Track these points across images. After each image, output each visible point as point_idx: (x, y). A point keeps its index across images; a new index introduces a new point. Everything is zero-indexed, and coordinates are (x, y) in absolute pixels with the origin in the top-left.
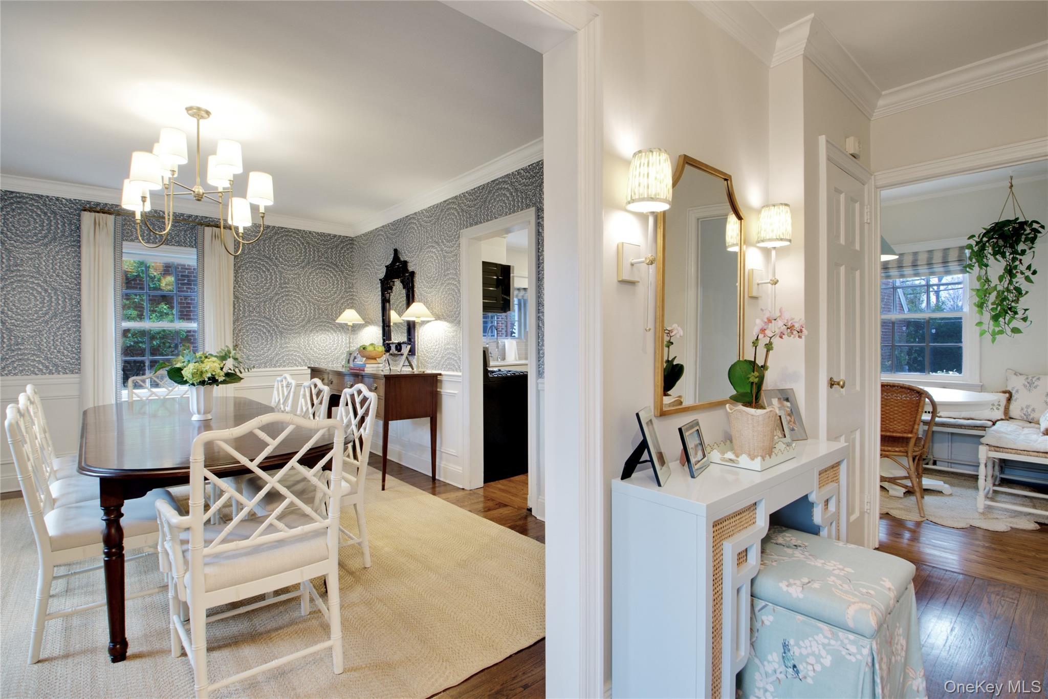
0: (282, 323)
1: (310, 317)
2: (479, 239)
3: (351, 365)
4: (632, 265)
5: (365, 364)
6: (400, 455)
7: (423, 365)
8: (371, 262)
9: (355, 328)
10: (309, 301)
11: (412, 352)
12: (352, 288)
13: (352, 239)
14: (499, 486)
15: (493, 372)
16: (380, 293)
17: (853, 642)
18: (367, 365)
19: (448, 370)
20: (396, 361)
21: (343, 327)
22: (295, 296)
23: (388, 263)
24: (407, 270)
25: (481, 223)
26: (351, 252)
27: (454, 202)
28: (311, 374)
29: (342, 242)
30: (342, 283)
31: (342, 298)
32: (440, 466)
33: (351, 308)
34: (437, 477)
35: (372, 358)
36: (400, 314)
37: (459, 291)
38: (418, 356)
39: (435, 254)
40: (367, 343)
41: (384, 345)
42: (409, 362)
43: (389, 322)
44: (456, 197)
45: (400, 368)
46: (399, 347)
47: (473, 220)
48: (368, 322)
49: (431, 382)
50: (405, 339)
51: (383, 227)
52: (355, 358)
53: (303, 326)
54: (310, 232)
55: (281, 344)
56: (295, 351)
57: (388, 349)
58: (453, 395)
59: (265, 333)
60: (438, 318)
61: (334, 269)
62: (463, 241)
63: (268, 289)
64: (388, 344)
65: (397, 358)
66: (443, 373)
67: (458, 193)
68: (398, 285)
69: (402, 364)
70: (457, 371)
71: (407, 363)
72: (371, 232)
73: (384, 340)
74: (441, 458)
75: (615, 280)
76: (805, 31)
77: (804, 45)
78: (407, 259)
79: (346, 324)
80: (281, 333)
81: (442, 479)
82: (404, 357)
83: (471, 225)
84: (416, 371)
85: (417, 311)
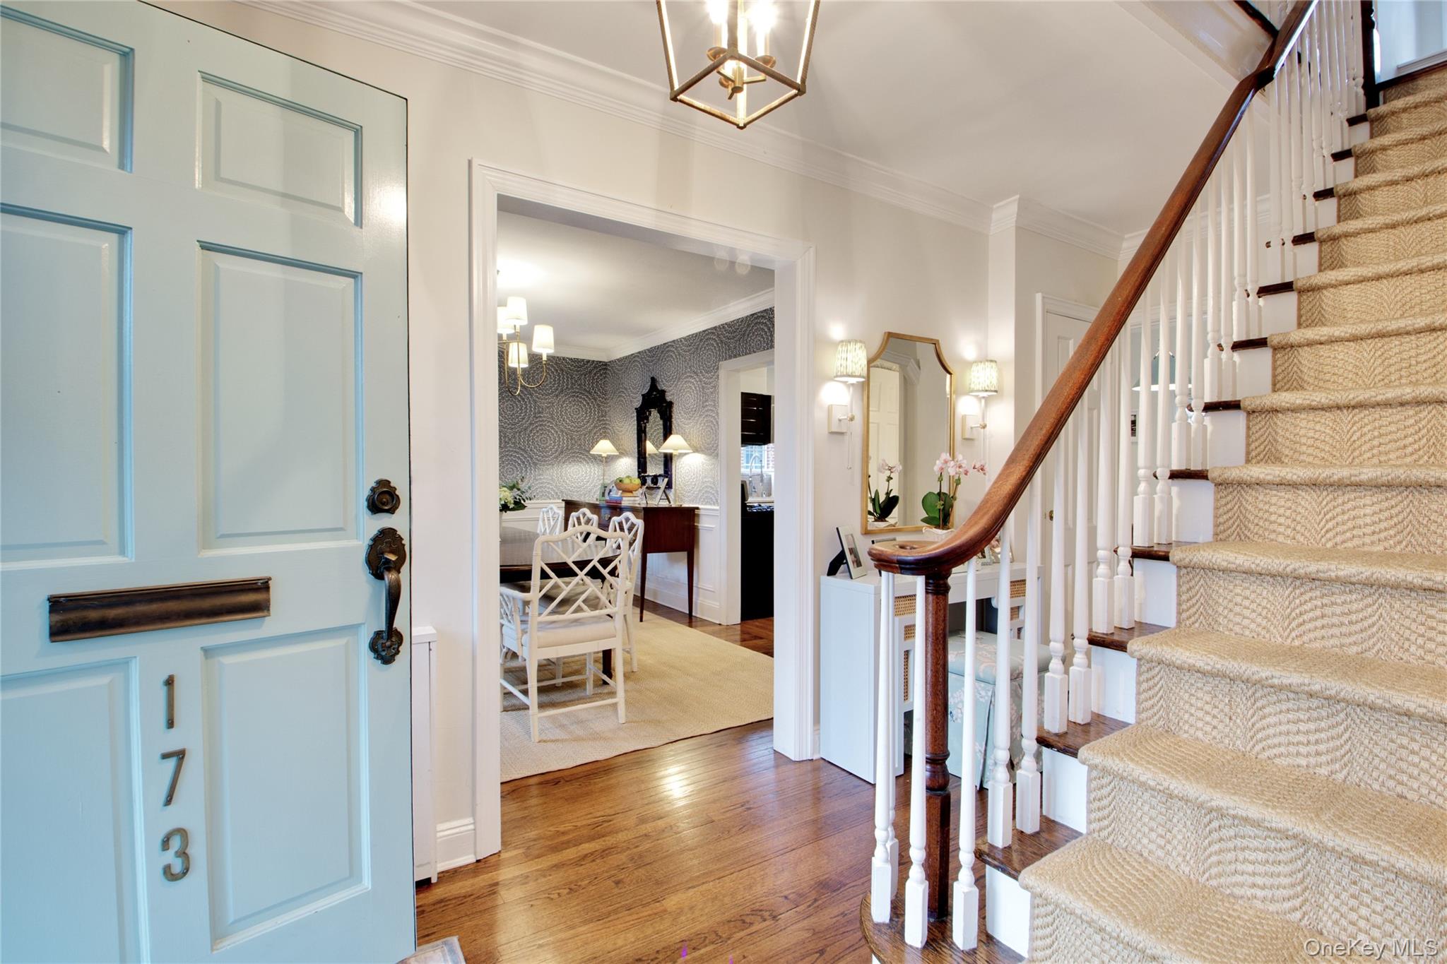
0: (536, 454)
1: (563, 447)
2: (738, 371)
3: (607, 498)
4: (840, 420)
5: (622, 497)
6: (655, 593)
7: (681, 497)
8: (626, 389)
9: (609, 460)
10: (562, 431)
11: (669, 485)
12: (605, 416)
13: (605, 364)
14: (757, 624)
15: (751, 507)
16: (636, 422)
17: (984, 689)
18: (624, 499)
19: (706, 504)
20: (651, 495)
21: (598, 459)
22: (549, 426)
23: (645, 391)
24: (665, 400)
25: (739, 355)
26: (605, 378)
27: (713, 333)
28: (566, 508)
29: (595, 367)
30: (595, 411)
31: (595, 427)
32: (696, 603)
33: (605, 437)
34: (694, 614)
35: (627, 491)
36: (658, 447)
37: (717, 423)
38: (676, 490)
39: (694, 384)
40: (623, 476)
41: (639, 477)
42: (666, 496)
43: (645, 453)
44: (715, 328)
45: (657, 501)
46: (655, 479)
47: (732, 352)
48: (623, 453)
49: (689, 515)
50: (662, 472)
51: (639, 353)
52: (610, 491)
53: (556, 457)
54: (564, 359)
55: (534, 476)
56: (549, 483)
57: (644, 482)
58: (710, 530)
59: (519, 465)
60: (696, 450)
61: (587, 397)
62: (722, 373)
63: (523, 419)
64: (644, 477)
65: (653, 492)
66: (700, 506)
67: (717, 324)
68: (655, 415)
69: (659, 497)
70: (714, 504)
71: (664, 497)
72: (626, 358)
73: (639, 473)
74: (698, 595)
75: (826, 431)
76: (1014, 209)
77: (1015, 219)
78: (664, 388)
79: (600, 456)
80: (535, 464)
81: (698, 616)
82: (661, 491)
83: (730, 357)
84: (673, 505)
85: (675, 443)
